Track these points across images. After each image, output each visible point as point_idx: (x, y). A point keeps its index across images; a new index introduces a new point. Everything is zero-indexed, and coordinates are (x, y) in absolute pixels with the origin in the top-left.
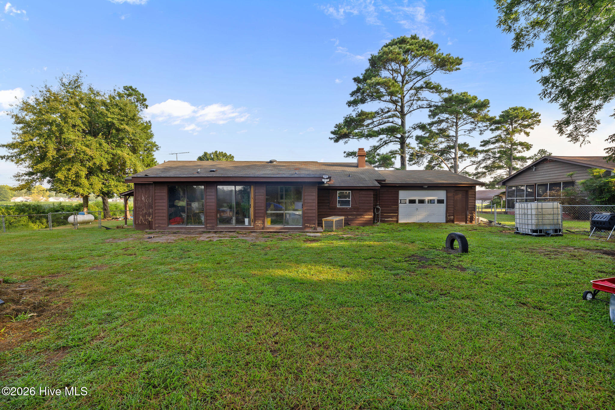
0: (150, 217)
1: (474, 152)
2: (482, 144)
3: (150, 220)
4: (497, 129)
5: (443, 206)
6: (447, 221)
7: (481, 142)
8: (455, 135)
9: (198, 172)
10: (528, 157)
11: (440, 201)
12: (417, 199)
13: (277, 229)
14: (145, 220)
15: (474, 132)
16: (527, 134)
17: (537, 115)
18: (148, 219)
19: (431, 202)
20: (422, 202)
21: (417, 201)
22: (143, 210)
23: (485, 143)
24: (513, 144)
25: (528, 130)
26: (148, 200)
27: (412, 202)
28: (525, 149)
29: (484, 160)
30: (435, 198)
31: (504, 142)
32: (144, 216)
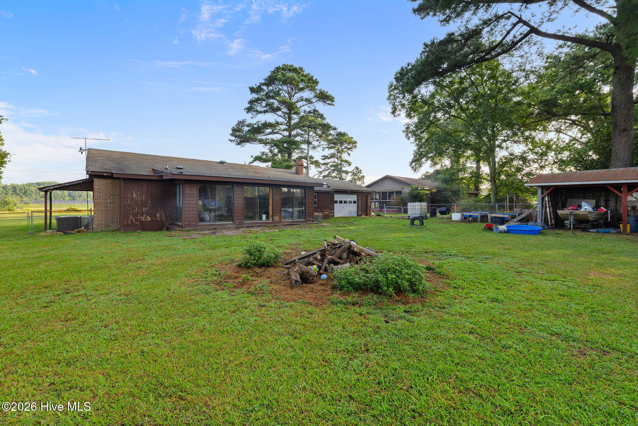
0: (143, 216)
1: (317, 164)
2: (323, 158)
3: (143, 220)
4: (331, 148)
5: (356, 205)
6: (358, 215)
7: (322, 156)
8: (307, 149)
9: (166, 168)
10: (349, 171)
11: (355, 202)
12: (348, 200)
13: (289, 222)
14: (137, 220)
15: (319, 148)
16: (349, 154)
17: (355, 142)
18: (140, 219)
19: (350, 202)
20: (345, 202)
21: (343, 202)
22: (135, 208)
23: (325, 157)
24: (342, 161)
25: (349, 152)
26: (140, 198)
27: (341, 202)
28: (347, 165)
29: (324, 171)
30: (352, 200)
31: (337, 159)
32: (135, 215)
